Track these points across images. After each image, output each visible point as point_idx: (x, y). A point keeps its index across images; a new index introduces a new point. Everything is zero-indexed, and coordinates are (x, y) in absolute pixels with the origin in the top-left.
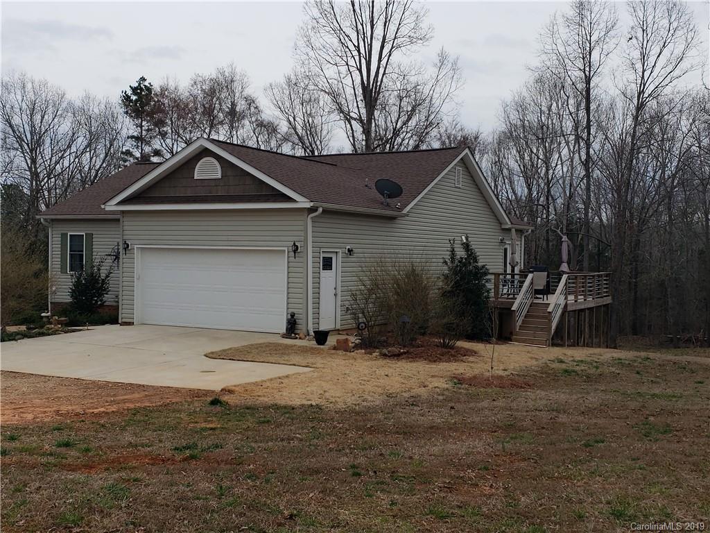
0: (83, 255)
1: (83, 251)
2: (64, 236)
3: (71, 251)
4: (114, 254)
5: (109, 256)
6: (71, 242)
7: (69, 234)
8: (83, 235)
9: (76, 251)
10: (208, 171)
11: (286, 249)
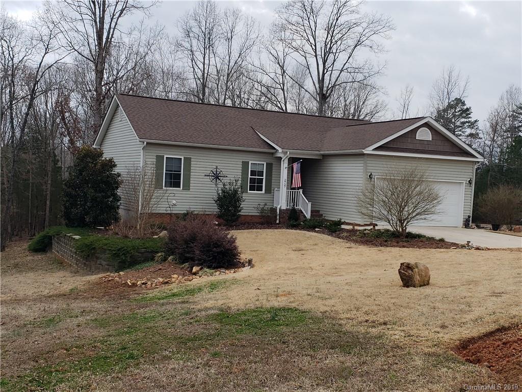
0: (181, 174)
2: (160, 159)
3: (166, 171)
4: (213, 175)
5: (208, 176)
6: (166, 163)
7: (165, 157)
8: (181, 159)
9: (172, 171)
10: (424, 135)
11: (464, 182)
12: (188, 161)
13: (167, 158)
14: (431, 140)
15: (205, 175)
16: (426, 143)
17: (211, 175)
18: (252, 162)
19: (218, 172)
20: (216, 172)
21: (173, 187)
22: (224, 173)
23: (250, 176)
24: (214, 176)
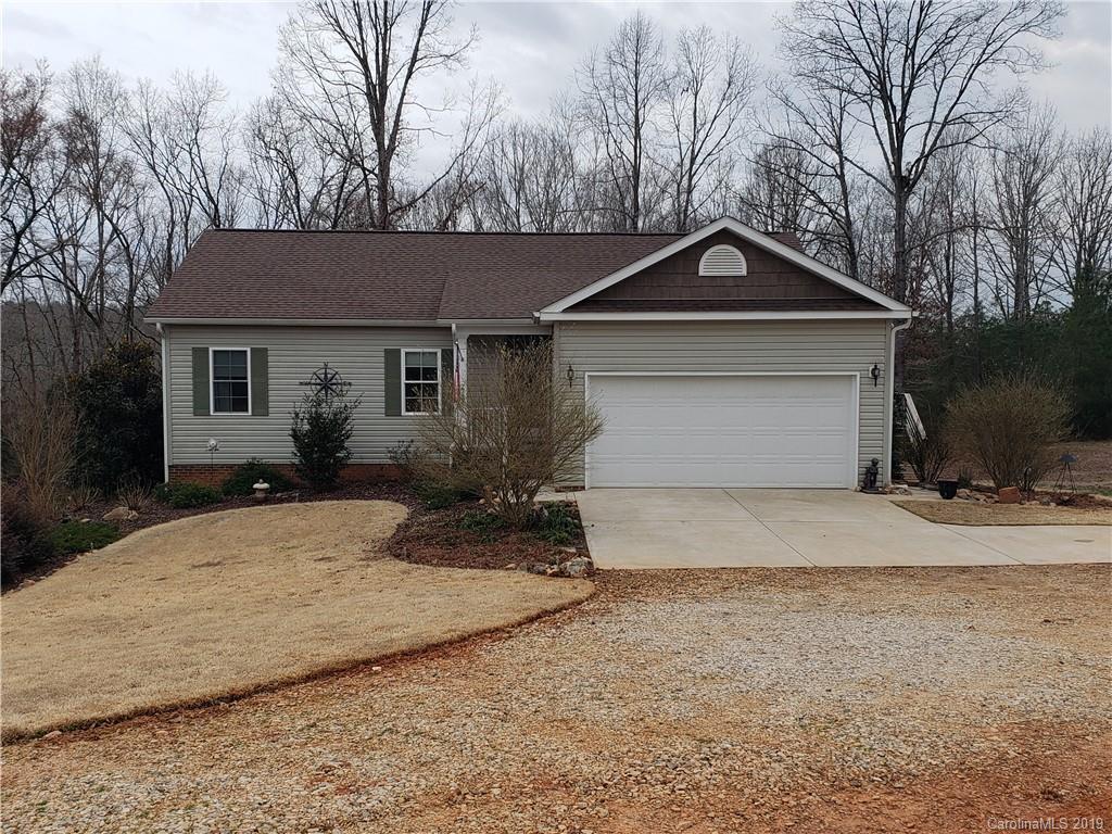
0: (247, 383)
1: (246, 378)
2: (200, 355)
3: (215, 378)
4: (318, 381)
5: (306, 384)
6: (215, 363)
7: (211, 349)
8: (246, 352)
9: (228, 378)
10: (724, 263)
11: (858, 374)
12: (261, 355)
13: (215, 352)
14: (744, 273)
15: (301, 384)
16: (730, 283)
17: (313, 381)
18: (407, 350)
19: (329, 376)
20: (326, 375)
21: (234, 410)
22: (343, 376)
23: (403, 380)
24: (319, 384)
